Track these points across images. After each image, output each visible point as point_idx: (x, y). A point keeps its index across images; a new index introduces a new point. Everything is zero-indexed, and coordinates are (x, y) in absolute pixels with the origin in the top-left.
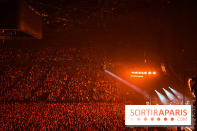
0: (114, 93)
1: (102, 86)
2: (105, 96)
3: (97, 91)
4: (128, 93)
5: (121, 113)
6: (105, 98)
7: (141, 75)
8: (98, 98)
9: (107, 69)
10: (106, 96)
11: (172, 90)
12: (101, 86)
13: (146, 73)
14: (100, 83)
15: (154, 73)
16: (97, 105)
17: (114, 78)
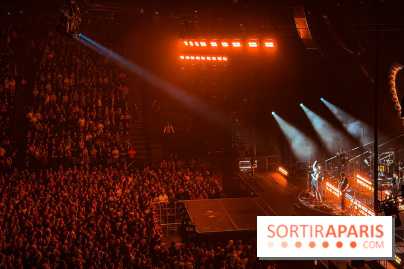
0: (112, 129)
1: (66, 98)
2: (77, 140)
3: (43, 121)
4: (169, 129)
5: (143, 208)
6: (77, 152)
7: (220, 52)
8: (50, 150)
9: (82, 28)
10: (82, 144)
11: (334, 110)
12: (59, 100)
13: (237, 45)
14: (56, 90)
15: (269, 45)
16: (46, 182)
17: (113, 65)
